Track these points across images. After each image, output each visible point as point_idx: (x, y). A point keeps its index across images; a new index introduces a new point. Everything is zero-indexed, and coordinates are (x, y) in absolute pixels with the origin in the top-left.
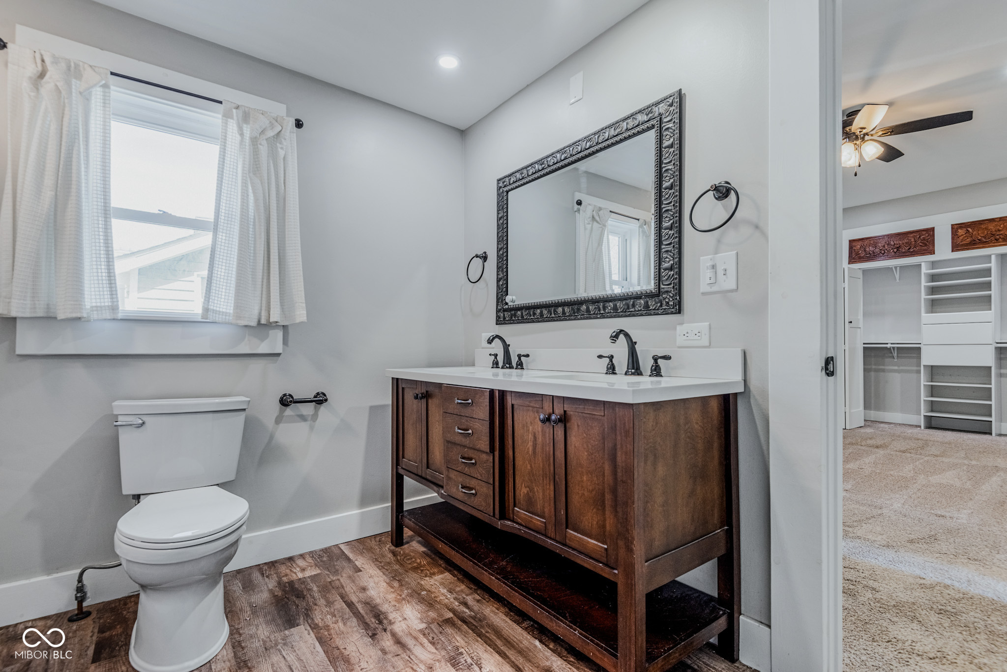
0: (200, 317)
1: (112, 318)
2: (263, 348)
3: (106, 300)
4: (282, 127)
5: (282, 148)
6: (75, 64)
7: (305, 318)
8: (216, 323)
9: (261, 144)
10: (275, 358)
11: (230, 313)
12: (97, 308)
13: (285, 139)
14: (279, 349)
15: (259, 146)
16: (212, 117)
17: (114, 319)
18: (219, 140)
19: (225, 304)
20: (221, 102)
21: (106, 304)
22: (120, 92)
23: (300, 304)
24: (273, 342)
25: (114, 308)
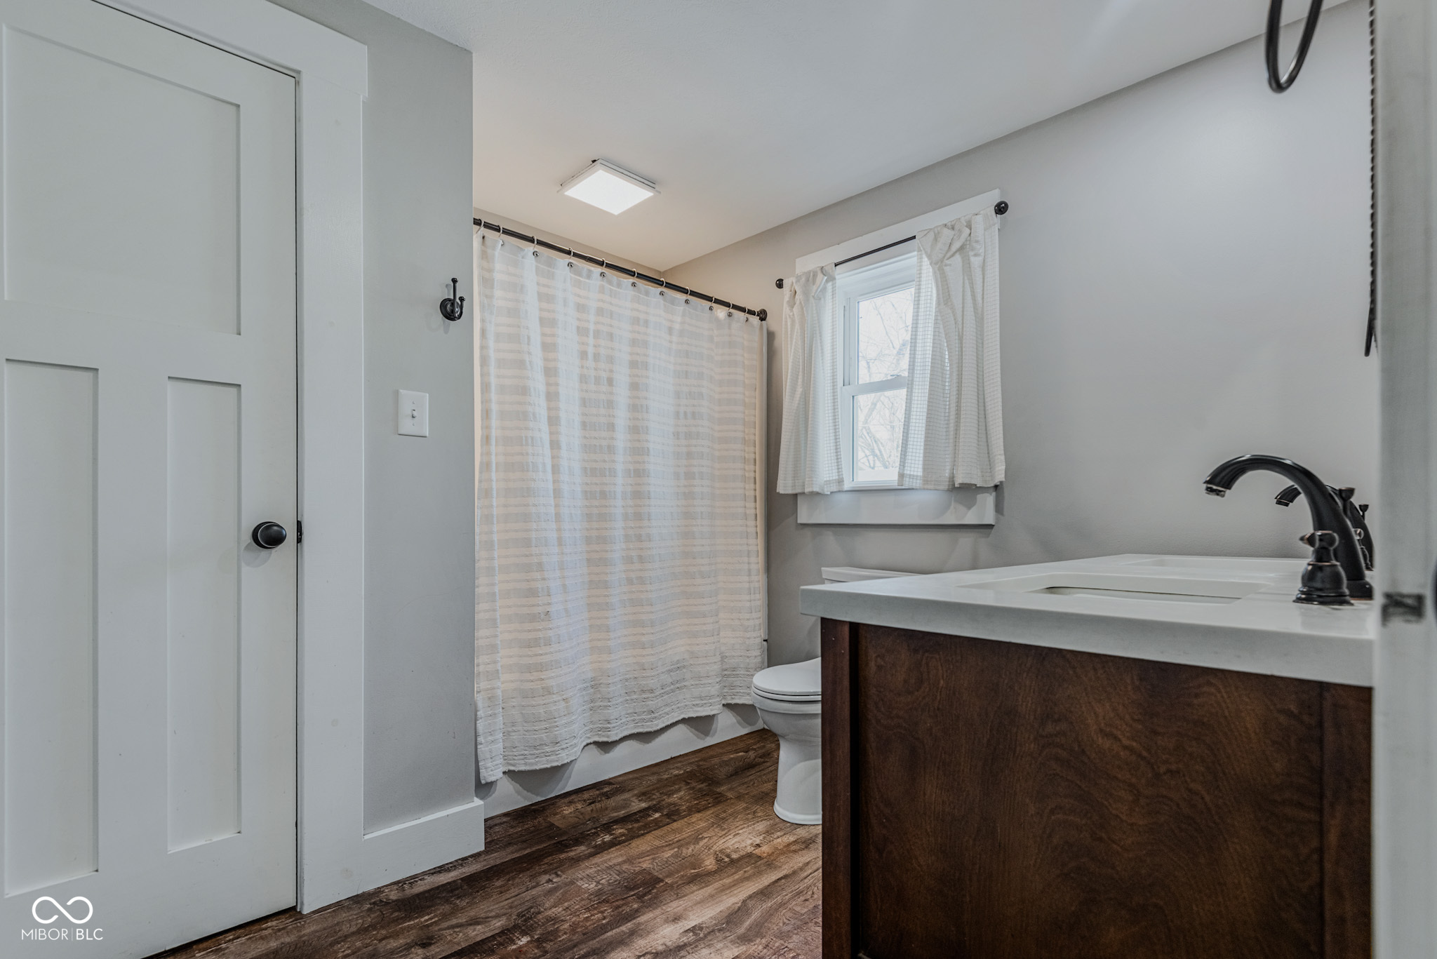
0: (897, 484)
1: (838, 490)
2: (970, 518)
3: (834, 474)
4: (971, 229)
5: (976, 255)
6: (814, 272)
7: (1003, 476)
8: (913, 489)
9: (946, 265)
10: (987, 531)
11: (917, 476)
12: (828, 482)
13: (977, 242)
14: (989, 518)
15: (945, 268)
16: (909, 260)
17: (839, 491)
18: (914, 281)
19: (916, 468)
20: (914, 237)
21: (834, 478)
22: (846, 278)
23: (999, 457)
24: (984, 510)
25: (840, 481)
